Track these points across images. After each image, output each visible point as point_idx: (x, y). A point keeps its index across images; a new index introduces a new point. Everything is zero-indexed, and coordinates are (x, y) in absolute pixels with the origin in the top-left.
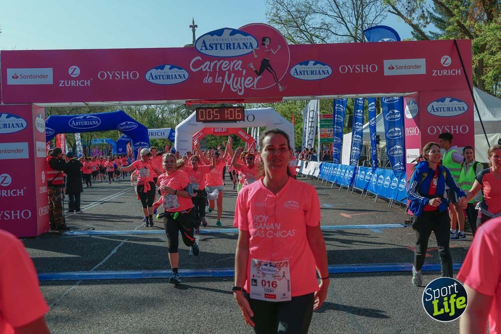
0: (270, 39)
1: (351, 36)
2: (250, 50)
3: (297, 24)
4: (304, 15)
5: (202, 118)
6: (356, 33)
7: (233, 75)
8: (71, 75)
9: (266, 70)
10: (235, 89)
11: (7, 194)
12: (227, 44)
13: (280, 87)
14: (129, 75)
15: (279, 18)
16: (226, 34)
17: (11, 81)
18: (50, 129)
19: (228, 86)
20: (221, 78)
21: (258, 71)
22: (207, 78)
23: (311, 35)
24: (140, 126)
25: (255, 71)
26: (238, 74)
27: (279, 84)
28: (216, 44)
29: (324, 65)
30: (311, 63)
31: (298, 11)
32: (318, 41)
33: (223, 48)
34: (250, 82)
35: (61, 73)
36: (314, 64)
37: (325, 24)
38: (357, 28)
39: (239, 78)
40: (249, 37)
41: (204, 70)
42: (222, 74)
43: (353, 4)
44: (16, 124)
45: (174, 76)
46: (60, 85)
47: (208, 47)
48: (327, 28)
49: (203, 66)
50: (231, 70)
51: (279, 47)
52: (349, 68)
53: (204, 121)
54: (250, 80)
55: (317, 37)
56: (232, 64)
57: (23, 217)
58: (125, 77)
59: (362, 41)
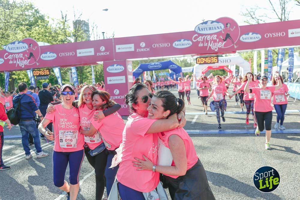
0: (230, 24)
1: (279, 18)
2: (220, 30)
3: (251, 15)
4: (254, 10)
5: (199, 62)
6: (282, 17)
7: (212, 42)
8: (142, 47)
9: (228, 39)
10: (213, 48)
11: (117, 98)
12: (209, 28)
13: (235, 46)
14: (166, 45)
15: (242, 13)
16: (209, 23)
17: (117, 51)
18: (141, 69)
19: (210, 47)
20: (207, 44)
21: (224, 39)
22: (200, 44)
23: (258, 20)
24: (178, 67)
25: (223, 40)
26: (215, 41)
27: (234, 45)
28: (204, 28)
29: (257, 34)
30: (251, 34)
31: (251, 9)
32: (261, 22)
33: (207, 29)
34: (221, 45)
35: (137, 46)
36: (252, 34)
37: (265, 14)
38: (282, 14)
39: (215, 43)
40: (220, 24)
41: (199, 40)
42: (207, 41)
43: (280, 2)
44: (120, 68)
45: (185, 44)
46: (137, 51)
47: (201, 30)
48: (266, 16)
49: (198, 39)
50: (212, 39)
51: (235, 27)
52: (270, 35)
53: (200, 64)
54: (220, 44)
55: (261, 20)
56: (212, 37)
57: (124, 107)
58: (164, 46)
59: (284, 21)
